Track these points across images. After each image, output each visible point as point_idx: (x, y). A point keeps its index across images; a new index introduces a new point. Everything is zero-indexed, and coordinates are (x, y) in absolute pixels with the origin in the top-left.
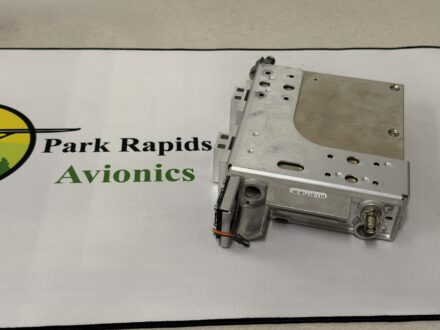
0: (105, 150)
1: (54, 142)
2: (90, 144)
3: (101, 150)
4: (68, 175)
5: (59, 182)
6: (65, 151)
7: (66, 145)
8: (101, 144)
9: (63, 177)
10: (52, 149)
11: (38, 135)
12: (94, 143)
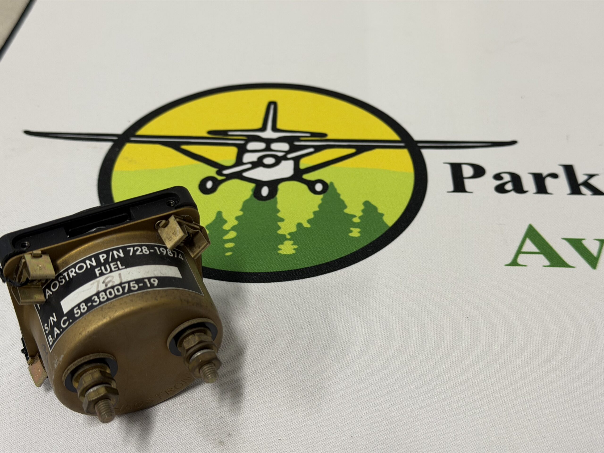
0: (596, 191)
1: (468, 171)
2: (554, 176)
3: (583, 189)
4: (529, 246)
5: (514, 263)
6: (500, 189)
7: (498, 177)
8: (581, 178)
9: (519, 252)
10: (469, 184)
11: (426, 153)
12: (561, 172)
